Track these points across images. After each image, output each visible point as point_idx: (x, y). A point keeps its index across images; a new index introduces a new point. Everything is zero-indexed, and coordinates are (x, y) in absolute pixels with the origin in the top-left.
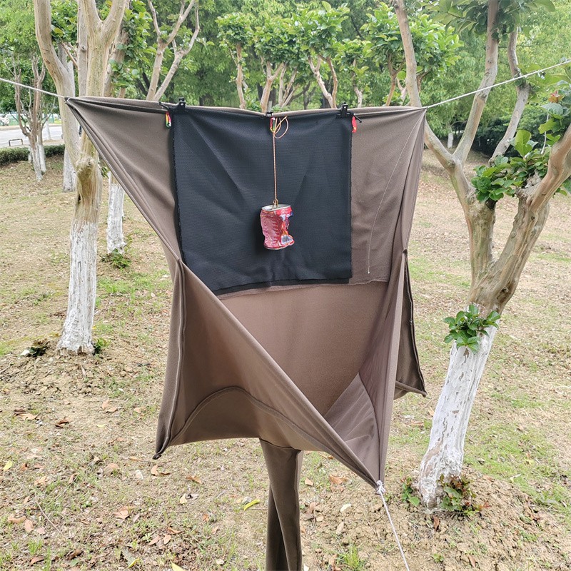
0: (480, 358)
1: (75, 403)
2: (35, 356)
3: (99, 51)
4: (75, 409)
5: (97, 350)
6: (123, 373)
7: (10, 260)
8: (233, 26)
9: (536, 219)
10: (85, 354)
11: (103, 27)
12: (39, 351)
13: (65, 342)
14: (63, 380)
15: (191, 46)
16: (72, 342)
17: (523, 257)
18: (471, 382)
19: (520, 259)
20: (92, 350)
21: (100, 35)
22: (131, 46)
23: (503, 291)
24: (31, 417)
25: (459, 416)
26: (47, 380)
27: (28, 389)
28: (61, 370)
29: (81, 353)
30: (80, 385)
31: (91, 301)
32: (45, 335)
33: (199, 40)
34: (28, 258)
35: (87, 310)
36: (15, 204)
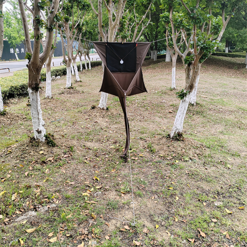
0: (186, 103)
2: (92, 109)
4: (100, 120)
5: (107, 109)
6: (113, 115)
7: (90, 92)
9: (196, 68)
11: (113, 24)
12: (93, 108)
13: (99, 106)
14: (98, 114)
15: (147, 25)
16: (101, 106)
17: (194, 77)
18: (184, 109)
19: (193, 78)
20: (106, 109)
21: (113, 26)
22: (121, 28)
23: (191, 86)
24: (89, 120)
25: (181, 117)
26: (94, 114)
27: (89, 116)
28: (98, 112)
29: (103, 109)
30: (101, 116)
32: (95, 104)
33: (150, 23)
34: (95, 92)
35: (105, 98)
36: (95, 78)
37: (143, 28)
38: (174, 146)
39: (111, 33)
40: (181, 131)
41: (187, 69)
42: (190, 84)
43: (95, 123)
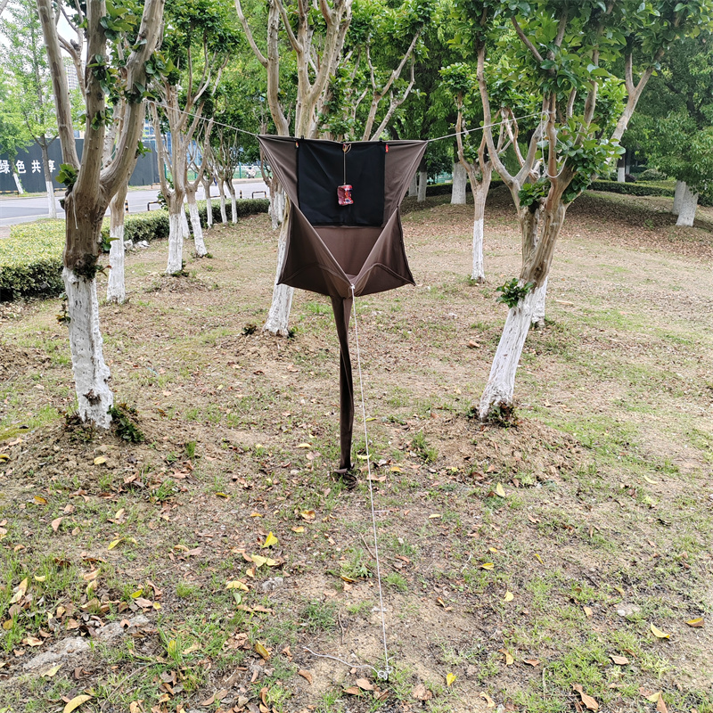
0: (524, 318)
1: (269, 363)
2: (246, 334)
3: (308, 107)
4: (270, 367)
5: (291, 334)
6: (307, 352)
7: (238, 288)
8: (455, 75)
9: (552, 218)
10: (282, 336)
11: (311, 90)
12: (250, 331)
13: (268, 325)
14: (264, 349)
15: (405, 96)
16: (273, 326)
17: (548, 244)
18: (517, 334)
19: (546, 246)
20: (287, 334)
21: (309, 96)
22: (334, 102)
23: (538, 269)
24: (238, 367)
25: (508, 358)
26: (252, 349)
27: (238, 354)
28: (263, 344)
29: (279, 335)
30: (274, 355)
31: (289, 295)
32: (253, 321)
33: (413, 91)
34: (253, 287)
35: (285, 302)
36: (249, 248)
37: (393, 107)
38: (491, 443)
39: (304, 116)
40: (509, 399)
41: (527, 222)
42: (536, 262)
43: (255, 377)
